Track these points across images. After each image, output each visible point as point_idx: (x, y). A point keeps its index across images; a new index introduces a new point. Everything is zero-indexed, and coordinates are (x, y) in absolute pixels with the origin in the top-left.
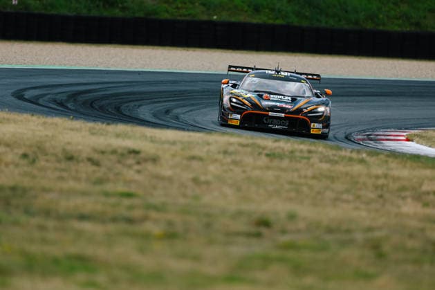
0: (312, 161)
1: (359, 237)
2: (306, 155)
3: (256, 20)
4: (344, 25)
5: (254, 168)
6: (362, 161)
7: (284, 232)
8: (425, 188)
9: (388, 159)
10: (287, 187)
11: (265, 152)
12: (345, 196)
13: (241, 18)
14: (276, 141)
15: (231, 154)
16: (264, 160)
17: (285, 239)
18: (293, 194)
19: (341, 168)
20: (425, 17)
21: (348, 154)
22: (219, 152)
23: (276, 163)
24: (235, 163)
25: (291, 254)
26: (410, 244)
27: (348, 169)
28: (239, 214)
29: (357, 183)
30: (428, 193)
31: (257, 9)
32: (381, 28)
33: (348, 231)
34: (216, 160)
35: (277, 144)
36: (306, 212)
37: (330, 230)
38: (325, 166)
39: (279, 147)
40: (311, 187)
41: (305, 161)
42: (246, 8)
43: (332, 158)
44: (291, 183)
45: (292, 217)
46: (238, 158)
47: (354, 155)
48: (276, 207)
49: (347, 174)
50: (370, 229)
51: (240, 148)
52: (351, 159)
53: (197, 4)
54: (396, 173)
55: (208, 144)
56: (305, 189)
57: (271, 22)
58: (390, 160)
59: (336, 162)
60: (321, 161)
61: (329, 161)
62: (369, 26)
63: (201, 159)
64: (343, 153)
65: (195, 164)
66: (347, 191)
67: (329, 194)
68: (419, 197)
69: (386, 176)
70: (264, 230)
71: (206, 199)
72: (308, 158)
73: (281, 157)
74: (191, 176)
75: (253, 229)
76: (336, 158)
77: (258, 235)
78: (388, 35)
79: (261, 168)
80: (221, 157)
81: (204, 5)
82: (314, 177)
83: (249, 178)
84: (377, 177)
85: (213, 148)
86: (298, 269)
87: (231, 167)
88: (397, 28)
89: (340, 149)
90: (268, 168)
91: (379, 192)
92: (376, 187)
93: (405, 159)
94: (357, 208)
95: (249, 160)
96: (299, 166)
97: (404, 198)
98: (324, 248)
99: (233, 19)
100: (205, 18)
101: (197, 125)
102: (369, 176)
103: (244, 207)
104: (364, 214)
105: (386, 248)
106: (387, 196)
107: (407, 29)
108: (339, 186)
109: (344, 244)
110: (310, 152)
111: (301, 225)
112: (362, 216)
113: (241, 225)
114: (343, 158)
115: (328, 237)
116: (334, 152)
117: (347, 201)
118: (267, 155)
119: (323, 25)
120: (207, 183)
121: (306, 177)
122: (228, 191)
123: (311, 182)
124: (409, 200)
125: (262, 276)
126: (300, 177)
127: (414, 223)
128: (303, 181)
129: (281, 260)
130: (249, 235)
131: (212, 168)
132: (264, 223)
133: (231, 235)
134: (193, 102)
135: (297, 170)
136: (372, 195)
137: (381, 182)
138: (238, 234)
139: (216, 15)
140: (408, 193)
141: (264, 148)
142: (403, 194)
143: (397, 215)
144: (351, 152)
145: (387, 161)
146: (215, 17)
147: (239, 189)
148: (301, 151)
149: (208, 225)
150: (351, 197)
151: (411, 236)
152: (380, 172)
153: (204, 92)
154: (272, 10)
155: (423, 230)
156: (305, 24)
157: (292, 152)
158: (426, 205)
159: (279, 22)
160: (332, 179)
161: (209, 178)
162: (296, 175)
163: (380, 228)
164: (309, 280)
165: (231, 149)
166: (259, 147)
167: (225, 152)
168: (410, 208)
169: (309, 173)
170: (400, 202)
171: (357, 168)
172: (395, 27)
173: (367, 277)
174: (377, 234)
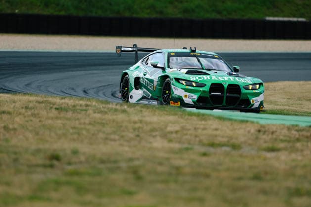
0: (88, 112)
1: (123, 165)
2: (84, 108)
3: (47, 12)
4: (109, 15)
5: (48, 118)
6: (124, 111)
7: (70, 163)
8: (169, 129)
9: (143, 109)
10: (71, 131)
11: (55, 107)
12: (112, 137)
13: (35, 11)
14: (62, 99)
15: (31, 108)
16: (54, 113)
17: (70, 168)
18: (75, 136)
19: (109, 117)
20: (166, 7)
21: (114, 106)
22: (22, 108)
23: (62, 115)
24: (33, 115)
25: (76, 179)
26: (160, 169)
27: (114, 117)
28: (38, 151)
29: (121, 127)
30: (171, 133)
31: (47, 5)
32: (135, 16)
33: (115, 162)
34: (20, 114)
35: (63, 101)
36: (85, 148)
37: (102, 161)
38: (98, 115)
39: (65, 103)
40: (88, 131)
41: (84, 112)
42: (38, 4)
43: (102, 109)
44: (74, 128)
45: (75, 152)
46: (36, 112)
47: (118, 107)
48: (64, 146)
49: (114, 121)
50: (131, 160)
51: (37, 104)
52: (116, 110)
53: (4, 2)
54: (148, 119)
55: (14, 102)
56: (84, 132)
57: (56, 13)
58: (144, 110)
59: (106, 113)
60: (95, 112)
61: (101, 112)
62: (127, 14)
63: (9, 113)
64: (110, 106)
65: (5, 116)
66: (114, 133)
67: (101, 135)
68: (165, 136)
69: (141, 121)
70: (55, 162)
71: (14, 142)
72: (86, 110)
73: (66, 110)
74: (3, 125)
75: (48, 162)
76: (106, 110)
77: (52, 166)
78: (140, 21)
79: (52, 118)
80: (23, 110)
81: (9, 2)
82: (90, 124)
83: (44, 126)
84: (135, 122)
85: (17, 105)
86: (80, 189)
87: (32, 118)
88: (146, 16)
89: (107, 103)
90: (57, 118)
91: (137, 133)
92: (135, 130)
93: (154, 108)
94: (121, 145)
95: (44, 113)
96: (79, 116)
97: (154, 137)
98: (99, 174)
99: (30, 12)
100: (9, 11)
101: (6, 89)
102: (129, 121)
103: (41, 146)
104: (126, 149)
105: (142, 173)
106: (142, 135)
107: (154, 16)
108: (108, 129)
109: (112, 171)
110: (87, 106)
111: (82, 158)
113: (39, 160)
114: (111, 109)
115: (102, 166)
116: (104, 105)
117: (114, 140)
118: (57, 109)
119: (94, 15)
120: (15, 130)
121: (84, 123)
122: (30, 135)
123: (88, 127)
124: (158, 138)
125: (54, 195)
126: (80, 124)
127: (162, 154)
128: (82, 126)
129: (68, 183)
130: (45, 166)
131: (17, 119)
132: (56, 157)
133: (32, 167)
134: (5, 72)
135: (78, 119)
136: (131, 135)
137: (137, 126)
138: (37, 166)
139: (17, 9)
140: (157, 133)
141: (54, 104)
142: (154, 134)
143: (150, 149)
144: (116, 105)
145: (141, 111)
146: (17, 11)
147: (37, 134)
148: (81, 105)
149: (16, 160)
150: (117, 137)
151: (161, 164)
152: (136, 118)
153: (10, 64)
154: (58, 5)
155: (168, 159)
156: (81, 14)
157: (74, 106)
158: (170, 141)
159: (63, 13)
160: (103, 124)
161: (16, 126)
162: (77, 122)
163: (138, 159)
164: (89, 197)
165: (31, 105)
166: (51, 103)
167: (26, 108)
168: (159, 143)
169: (87, 121)
170: (152, 140)
171: (120, 117)
172: (145, 15)
173: (130, 193)
174: (137, 163)
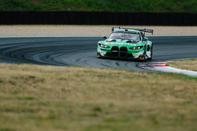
0: (120, 78)
1: (145, 114)
2: (117, 75)
3: (89, 10)
4: (133, 11)
5: (92, 82)
6: (144, 77)
7: (108, 113)
8: (176, 88)
10: (108, 91)
11: (97, 74)
12: (137, 94)
13: (82, 9)
14: (102, 69)
15: (80, 76)
16: (96, 79)
17: (108, 117)
18: (111, 95)
19: (134, 81)
20: (172, 5)
21: (138, 74)
22: (74, 76)
23: (102, 80)
24: (82, 80)
25: (112, 124)
26: (170, 116)
27: (138, 81)
28: (85, 105)
29: (143, 88)
30: (177, 91)
31: (89, 5)
32: (151, 11)
33: (139, 112)
34: (73, 80)
35: (102, 71)
36: (118, 103)
37: (130, 112)
38: (126, 80)
39: (103, 72)
40: (120, 91)
41: (116, 78)
42: (84, 4)
43: (130, 76)
44: (110, 89)
45: (111, 106)
46: (84, 78)
47: (141, 74)
48: (103, 101)
49: (138, 83)
50: (150, 110)
51: (84, 73)
52: (139, 76)
53: (60, 3)
54: (161, 82)
55: (69, 72)
56: (117, 92)
57: (97, 10)
58: (158, 76)
59: (132, 78)
60: (125, 78)
61: (128, 77)
62: (145, 10)
63: (65, 79)
64: (135, 73)
65: (62, 82)
66: (138, 92)
67: (129, 94)
68: (173, 93)
69: (157, 84)
70: (98, 113)
71: (69, 99)
72: (118, 77)
73: (105, 77)
74: (61, 88)
75: (92, 113)
76: (132, 76)
77: (95, 116)
78: (154, 14)
79: (95, 83)
80: (75, 78)
81: (63, 3)
82: (121, 86)
83: (89, 88)
84: (152, 84)
85: (71, 74)
87: (81, 83)
88: (158, 11)
89: (133, 71)
90: (99, 82)
91: (154, 92)
92: (152, 89)
93: (166, 75)
94: (143, 100)
95: (89, 79)
96: (114, 80)
97: (166, 94)
98: (127, 120)
99: (78, 10)
100: (64, 10)
101: (62, 63)
102: (148, 84)
103: (88, 102)
105: (158, 119)
106: (158, 93)
107: (164, 11)
108: (134, 89)
109: (137, 118)
110: (119, 73)
111: (116, 109)
112: (146, 104)
113: (87, 111)
114: (135, 76)
116: (131, 73)
117: (138, 97)
118: (98, 76)
119: (122, 11)
120: (69, 91)
121: (117, 86)
122: (80, 95)
123: (120, 88)
124: (168, 95)
126: (114, 86)
127: (171, 106)
128: (116, 88)
130: (91, 115)
131: (71, 83)
132: (98, 109)
133: (82, 116)
134: (60, 52)
135: (113, 83)
136: (150, 93)
137: (154, 86)
138: (85, 115)
140: (167, 92)
141: (96, 73)
142: (165, 92)
143: (163, 103)
145: (157, 77)
146: (69, 9)
147: (85, 93)
148: (115, 73)
149: (70, 112)
150: (139, 95)
151: (171, 112)
152: (153, 81)
153: (65, 46)
154: (97, 4)
155: (176, 109)
156: (113, 10)
157: (110, 74)
158: (177, 97)
159: (101, 10)
160: (130, 86)
161: (70, 88)
162: (112, 85)
165: (80, 74)
166: (94, 72)
167: (77, 76)
168: (169, 99)
169: (119, 84)
170: (164, 96)
171: (142, 81)
174: (154, 112)
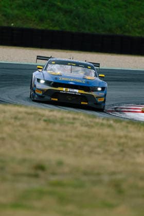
0: (75, 125)
1: (106, 178)
2: (72, 121)
3: (41, 27)
4: (101, 32)
5: (36, 129)
6: (110, 126)
7: (54, 174)
9: (128, 125)
10: (58, 143)
11: (44, 118)
12: (97, 150)
14: (51, 111)
15: (20, 119)
16: (42, 124)
17: (54, 179)
18: (61, 148)
19: (95, 130)
21: (101, 121)
22: (12, 118)
23: (51, 126)
24: (22, 125)
26: (141, 184)
27: (100, 131)
28: (24, 161)
29: (106, 141)
31: (41, 20)
32: (127, 34)
33: (99, 174)
34: (9, 124)
35: (51, 113)
36: (70, 160)
37: (85, 173)
38: (84, 129)
39: (53, 115)
40: (74, 143)
41: (70, 125)
42: (34, 19)
43: (89, 123)
44: (60, 140)
45: (60, 163)
46: (25, 122)
47: (105, 122)
48: (49, 157)
49: (99, 134)
50: (114, 173)
51: (26, 115)
52: (102, 125)
54: (133, 135)
55: (5, 112)
56: (70, 144)
57: (51, 28)
58: (130, 125)
59: (92, 126)
60: (82, 126)
61: (87, 126)
62: (119, 32)
64: (97, 120)
66: (99, 147)
67: (86, 148)
69: (126, 137)
70: (40, 172)
72: (73, 123)
73: (54, 122)
75: (32, 172)
76: (92, 124)
77: (36, 176)
79: (40, 129)
80: (13, 121)
81: (5, 16)
82: (76, 137)
83: (31, 137)
84: (120, 137)
85: (7, 115)
86: (62, 200)
87: (20, 128)
88: (138, 35)
89: (95, 117)
90: (45, 129)
91: (121, 148)
92: (119, 144)
93: (140, 125)
94: (105, 159)
96: (66, 128)
97: (138, 152)
98: (81, 185)
99: (25, 26)
100: (5, 25)
102: (115, 136)
103: (28, 156)
104: (109, 162)
105: (124, 186)
106: (127, 150)
108: (93, 143)
109: (95, 183)
110: (74, 119)
111: (66, 169)
112: (109, 164)
113: (24, 169)
114: (97, 124)
115: (84, 178)
116: (91, 119)
117: (99, 154)
118: (45, 121)
119: (87, 31)
120: (3, 139)
121: (71, 136)
122: (16, 144)
123: (75, 140)
124: (142, 154)
125: (38, 204)
126: (67, 136)
128: (69, 139)
129: (51, 193)
130: (30, 176)
131: (6, 129)
132: (41, 167)
133: (17, 176)
135: (65, 131)
136: (116, 149)
137: (123, 140)
138: (22, 175)
140: (141, 149)
141: (43, 116)
142: (138, 149)
144: (103, 119)
145: (127, 127)
146: (12, 24)
147: (24, 144)
148: (68, 118)
149: (2, 169)
150: (101, 151)
152: (122, 133)
154: (52, 20)
156: (74, 30)
157: (62, 119)
159: (57, 29)
160: (89, 137)
161: (4, 135)
162: (64, 135)
163: (120, 173)
164: (70, 208)
165: (20, 116)
166: (39, 115)
167: (16, 118)
168: (142, 159)
169: (74, 133)
170: (135, 155)
171: (106, 131)
173: (111, 206)
174: (119, 177)
